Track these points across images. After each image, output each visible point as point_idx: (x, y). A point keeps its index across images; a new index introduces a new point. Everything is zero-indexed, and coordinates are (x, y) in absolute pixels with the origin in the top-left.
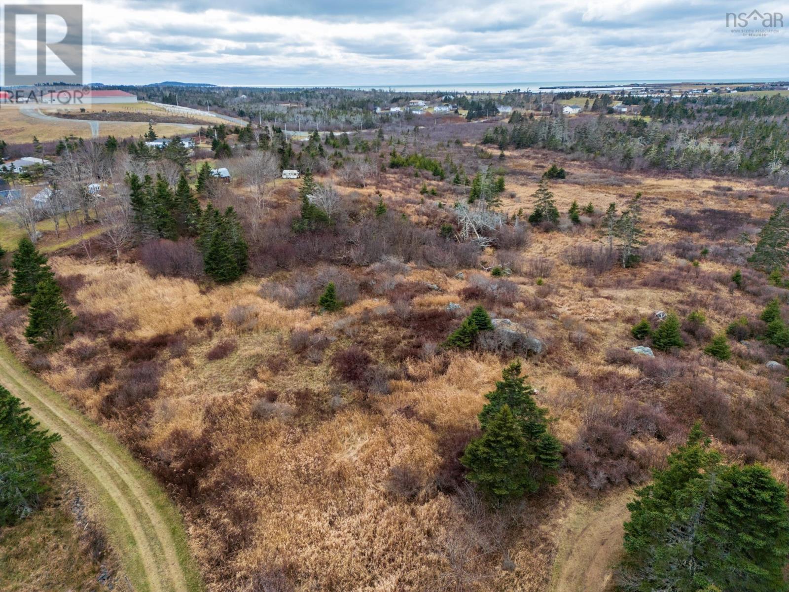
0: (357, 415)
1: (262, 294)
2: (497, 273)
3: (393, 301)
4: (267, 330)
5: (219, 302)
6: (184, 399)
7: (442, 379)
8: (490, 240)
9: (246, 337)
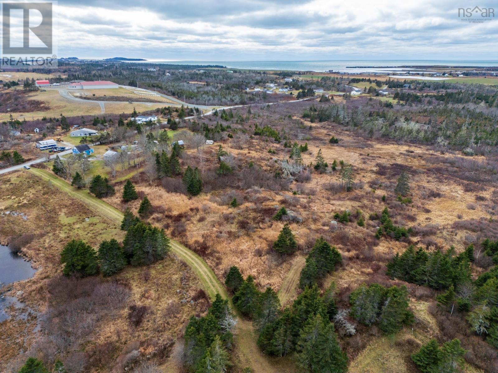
0: (245, 237)
1: (210, 200)
2: (295, 193)
3: (256, 204)
4: (214, 213)
5: (196, 203)
6: (195, 233)
7: (270, 229)
8: (295, 178)
9: (208, 215)
